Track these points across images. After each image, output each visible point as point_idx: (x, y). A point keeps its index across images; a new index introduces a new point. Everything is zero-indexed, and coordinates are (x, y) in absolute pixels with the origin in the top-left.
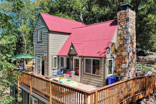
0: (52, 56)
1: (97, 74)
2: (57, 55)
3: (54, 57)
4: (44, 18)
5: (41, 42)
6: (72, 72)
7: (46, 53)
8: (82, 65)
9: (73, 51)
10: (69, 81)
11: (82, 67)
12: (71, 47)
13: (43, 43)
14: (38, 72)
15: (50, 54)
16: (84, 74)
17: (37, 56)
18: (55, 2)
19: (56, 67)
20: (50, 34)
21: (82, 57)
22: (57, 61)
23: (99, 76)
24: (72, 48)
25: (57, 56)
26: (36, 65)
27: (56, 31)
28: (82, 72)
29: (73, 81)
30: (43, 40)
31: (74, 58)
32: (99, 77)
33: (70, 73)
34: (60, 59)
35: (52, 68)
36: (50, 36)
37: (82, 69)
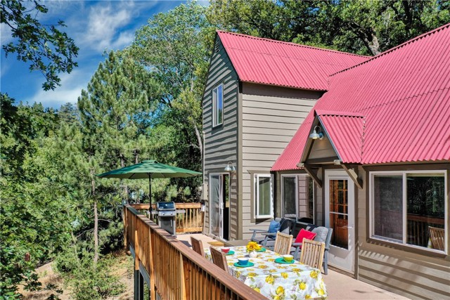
0: (251, 173)
1: (433, 247)
2: (269, 169)
3: (259, 175)
4: (226, 46)
5: (220, 127)
6: (318, 233)
7: (232, 161)
8: (362, 205)
9: (322, 145)
10: (284, 261)
11: (362, 214)
12: (311, 132)
13: (226, 129)
14: (215, 229)
15: (246, 166)
16: (369, 240)
17: (211, 174)
18: (281, 5)
19: (268, 213)
20: (244, 97)
21: (360, 167)
22: (271, 193)
23: (443, 257)
24: (315, 136)
25: (272, 172)
26: (208, 207)
27: (266, 82)
28: (362, 233)
29: (302, 266)
30: (225, 120)
31: (330, 175)
32: (440, 260)
33: (312, 234)
34: (280, 183)
35: (252, 216)
36: (244, 103)
37: (360, 220)
